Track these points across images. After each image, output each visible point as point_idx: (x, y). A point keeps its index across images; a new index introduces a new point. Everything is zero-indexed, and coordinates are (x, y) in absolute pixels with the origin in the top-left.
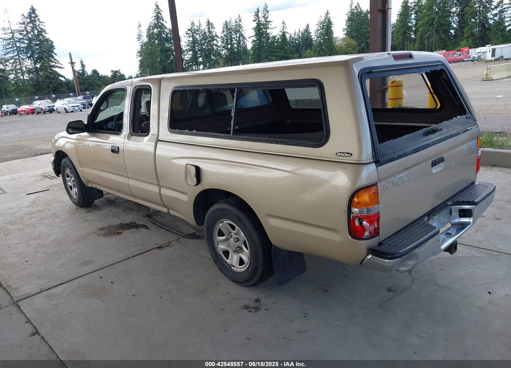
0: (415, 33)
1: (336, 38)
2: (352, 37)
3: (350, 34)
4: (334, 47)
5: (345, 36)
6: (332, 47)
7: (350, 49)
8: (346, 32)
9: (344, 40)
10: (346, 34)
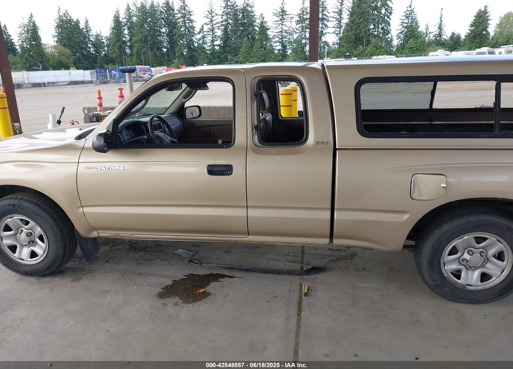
0: (131, 47)
1: (45, 45)
2: (64, 45)
3: (61, 42)
4: (44, 55)
5: (56, 44)
6: (42, 54)
7: (64, 57)
8: (56, 39)
9: (54, 47)
10: (57, 42)
